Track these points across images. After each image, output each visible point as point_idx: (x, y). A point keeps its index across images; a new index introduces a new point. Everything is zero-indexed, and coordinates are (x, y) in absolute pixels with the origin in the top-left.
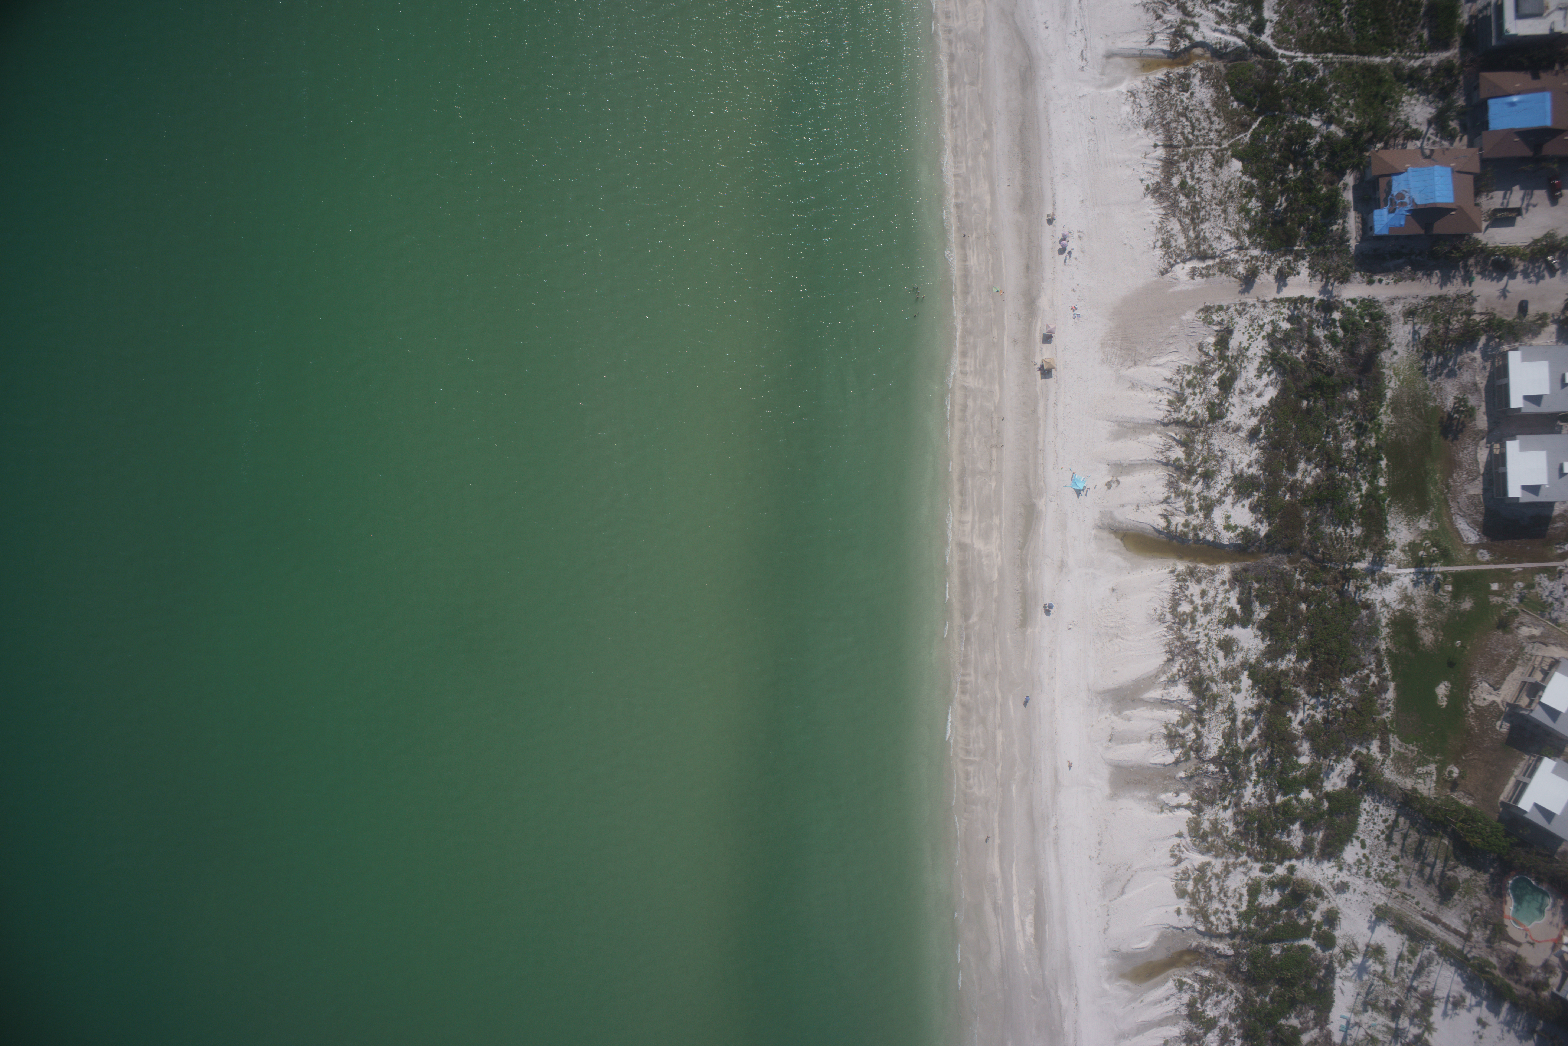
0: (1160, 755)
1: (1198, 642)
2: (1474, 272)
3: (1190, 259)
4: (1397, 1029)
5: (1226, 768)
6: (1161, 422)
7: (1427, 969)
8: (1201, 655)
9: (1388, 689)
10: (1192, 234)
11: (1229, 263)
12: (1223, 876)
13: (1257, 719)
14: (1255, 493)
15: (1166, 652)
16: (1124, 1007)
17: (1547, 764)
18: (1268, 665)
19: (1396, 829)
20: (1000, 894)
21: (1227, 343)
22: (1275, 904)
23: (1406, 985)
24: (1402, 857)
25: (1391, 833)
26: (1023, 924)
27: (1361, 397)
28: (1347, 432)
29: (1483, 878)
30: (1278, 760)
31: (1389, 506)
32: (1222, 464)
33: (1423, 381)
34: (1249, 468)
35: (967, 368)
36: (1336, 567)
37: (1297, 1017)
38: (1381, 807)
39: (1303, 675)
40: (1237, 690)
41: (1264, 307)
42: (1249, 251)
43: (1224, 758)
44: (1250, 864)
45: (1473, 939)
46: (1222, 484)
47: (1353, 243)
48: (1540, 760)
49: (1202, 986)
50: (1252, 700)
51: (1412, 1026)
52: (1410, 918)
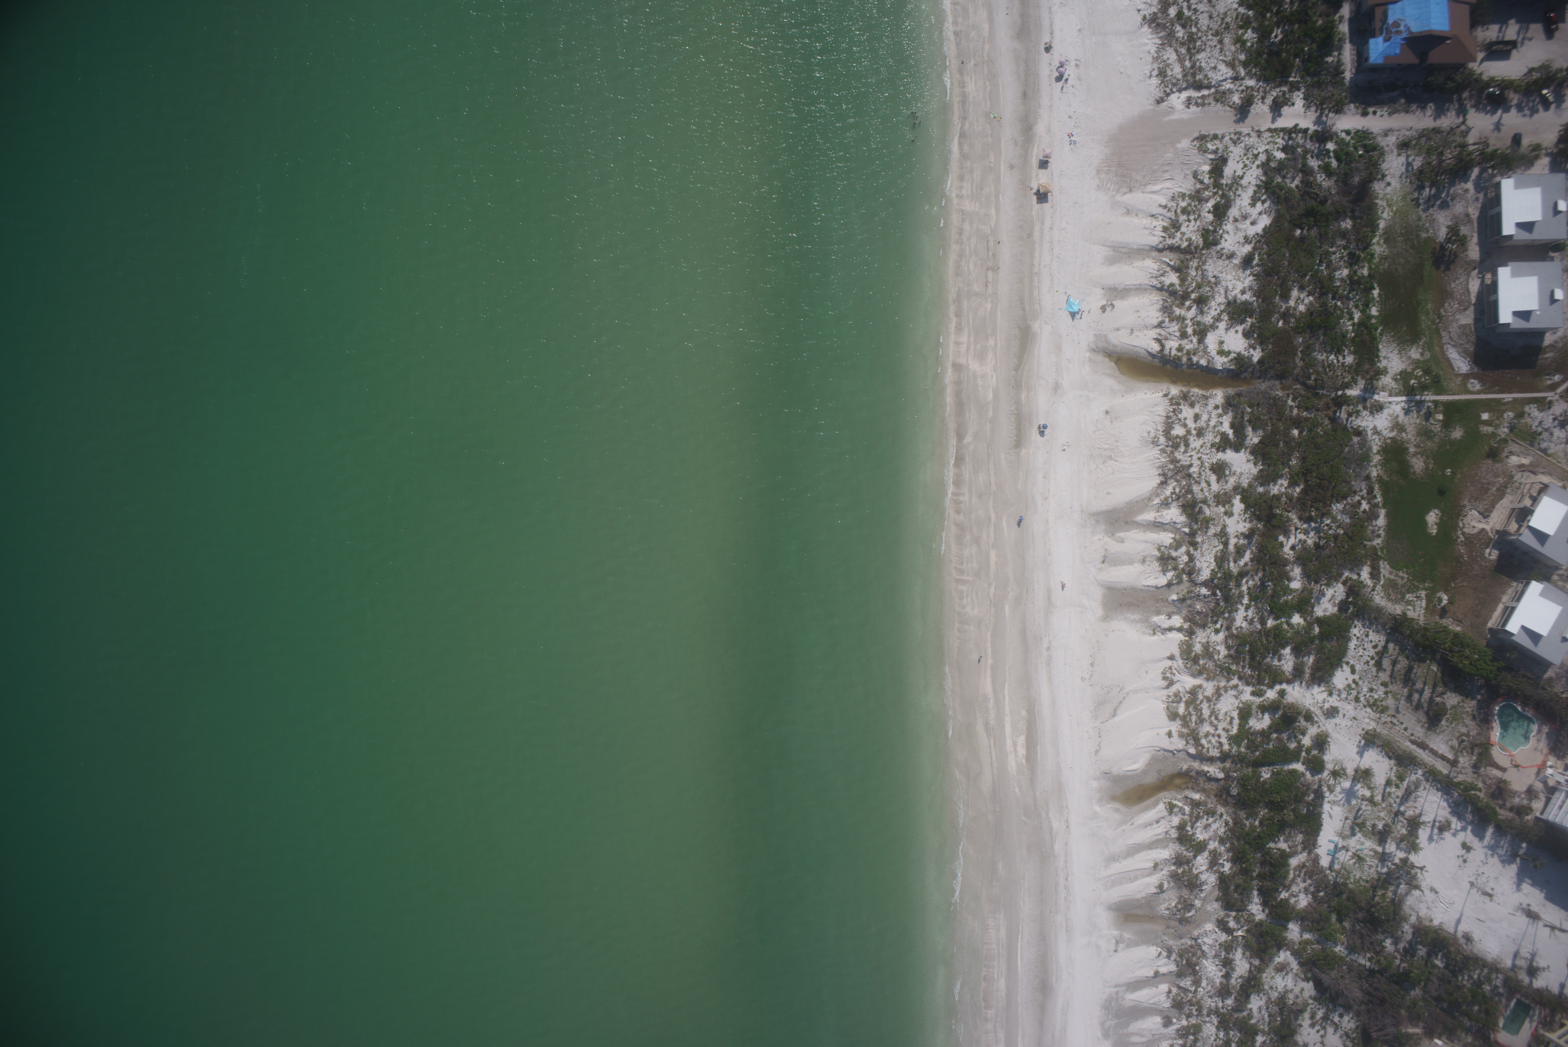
0: (1153, 577)
1: (1191, 465)
2: (1468, 106)
3: (1186, 89)
4: (1384, 853)
5: (1218, 592)
6: (1155, 248)
7: (1414, 794)
8: (1194, 479)
9: (1379, 516)
10: (1188, 64)
11: (1224, 93)
12: (1214, 699)
13: (1249, 543)
14: (1248, 319)
15: (1159, 475)
16: (1115, 830)
17: (1535, 587)
18: (1261, 489)
19: (1385, 655)
20: (992, 714)
21: (1222, 171)
22: (1265, 728)
23: (1393, 810)
24: (1392, 683)
25: (1381, 658)
26: (1015, 745)
27: (1354, 226)
28: (1340, 261)
29: (1470, 705)
30: (1270, 584)
31: (1381, 334)
32: (1216, 290)
33: (1416, 212)
34: (1242, 294)
35: (964, 192)
36: (1328, 393)
37: (1286, 841)
38: (1371, 633)
39: (1294, 500)
40: (1229, 514)
41: (1259, 136)
42: (1244, 82)
43: (1216, 581)
44: (1241, 687)
45: (1460, 765)
46: (1216, 310)
47: (1348, 76)
48: (1527, 584)
49: (1192, 809)
50: (1244, 524)
51: (1399, 851)
52: (1398, 744)
